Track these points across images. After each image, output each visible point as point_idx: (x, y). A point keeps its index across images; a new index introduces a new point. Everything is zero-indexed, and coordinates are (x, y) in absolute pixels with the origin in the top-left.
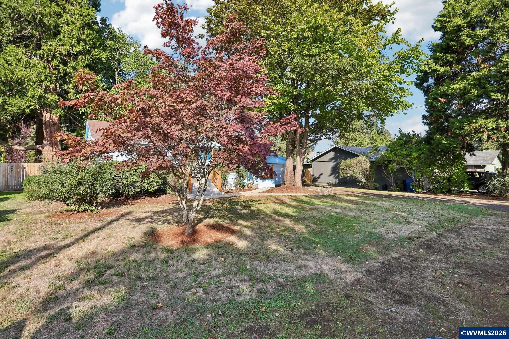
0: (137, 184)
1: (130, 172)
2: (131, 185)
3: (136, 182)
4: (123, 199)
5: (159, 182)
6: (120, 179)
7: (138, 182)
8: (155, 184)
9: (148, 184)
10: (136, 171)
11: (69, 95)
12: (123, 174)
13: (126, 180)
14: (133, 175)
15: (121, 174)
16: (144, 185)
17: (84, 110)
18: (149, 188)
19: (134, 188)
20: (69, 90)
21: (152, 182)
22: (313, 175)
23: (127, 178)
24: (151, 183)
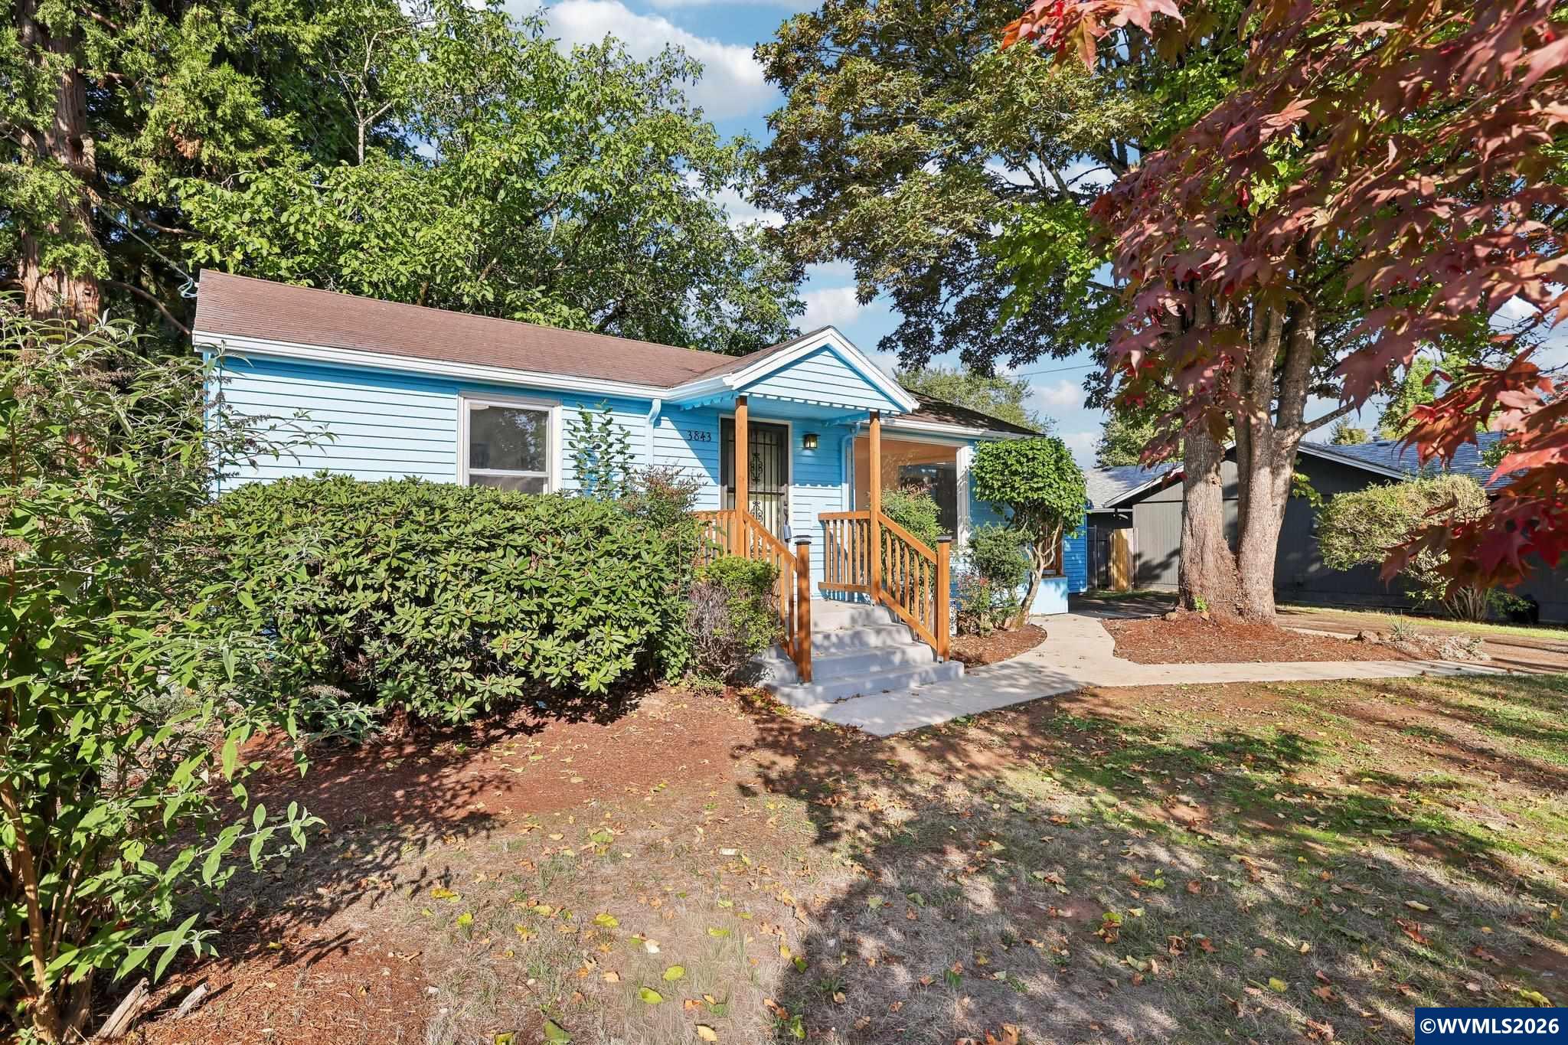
0: (500, 645)
1: (452, 557)
2: (455, 653)
3: (493, 628)
4: (399, 745)
5: (642, 623)
6: (376, 606)
7: (508, 625)
8: (618, 634)
9: (576, 636)
10: (492, 548)
11: (137, 184)
12: (397, 573)
13: (420, 614)
14: (476, 580)
15: (381, 572)
16: (547, 645)
17: (209, 253)
18: (581, 668)
19: (479, 671)
20: (137, 163)
21: (597, 621)
22: (1138, 556)
23: (426, 601)
24: (594, 633)
